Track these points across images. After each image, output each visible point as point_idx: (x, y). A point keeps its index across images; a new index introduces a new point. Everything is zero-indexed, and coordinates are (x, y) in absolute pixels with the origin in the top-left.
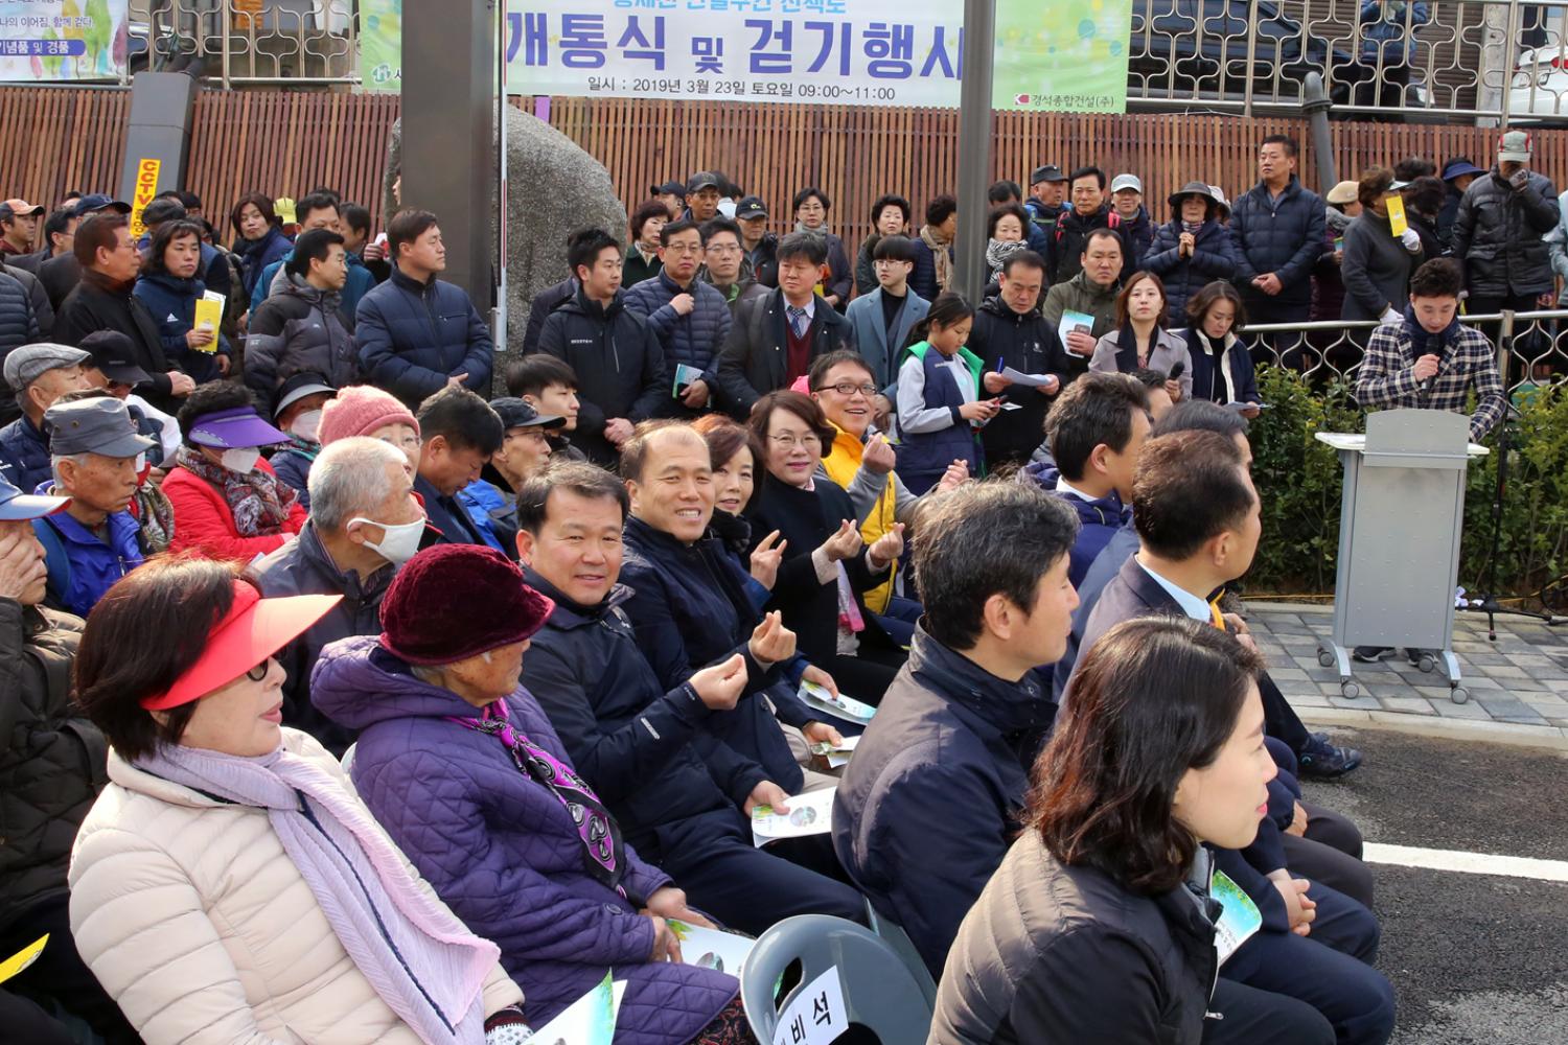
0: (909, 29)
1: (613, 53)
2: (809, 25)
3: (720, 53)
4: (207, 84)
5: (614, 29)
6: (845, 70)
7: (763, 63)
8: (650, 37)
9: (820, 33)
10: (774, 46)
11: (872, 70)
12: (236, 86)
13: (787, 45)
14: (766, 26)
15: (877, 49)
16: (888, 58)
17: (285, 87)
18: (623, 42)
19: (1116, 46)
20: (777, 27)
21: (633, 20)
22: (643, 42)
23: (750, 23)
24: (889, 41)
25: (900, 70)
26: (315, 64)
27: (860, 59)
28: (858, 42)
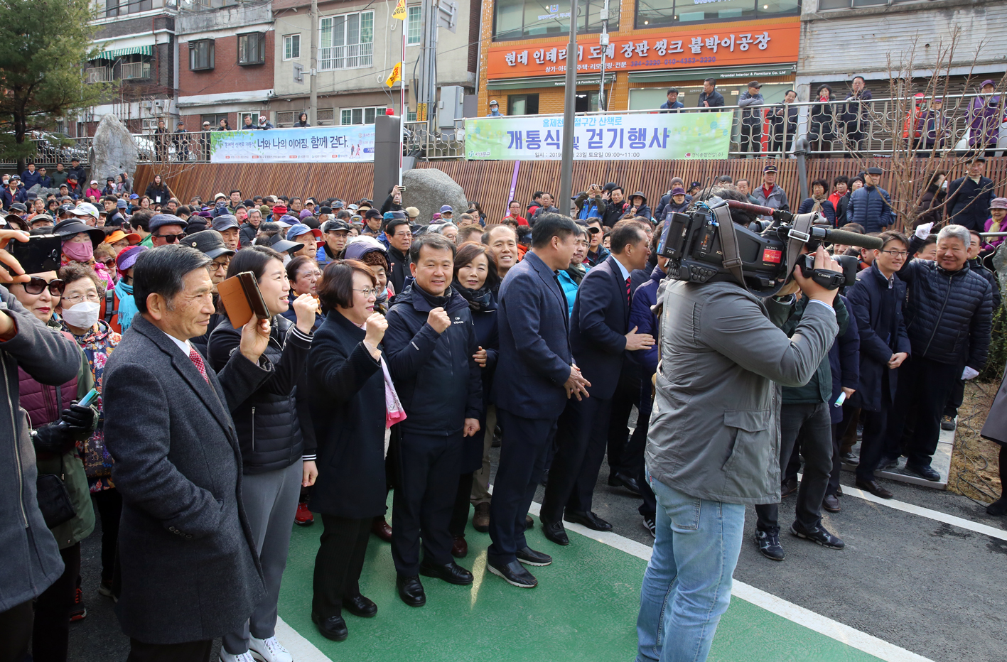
0: (645, 130)
1: (543, 144)
2: (609, 130)
3: (578, 142)
4: (421, 159)
5: (543, 135)
6: (621, 146)
7: (593, 145)
8: (555, 138)
9: (613, 133)
10: (596, 139)
11: (631, 146)
12: (430, 160)
13: (601, 138)
14: (594, 131)
15: (633, 138)
16: (637, 141)
17: (444, 160)
18: (546, 140)
19: (725, 131)
20: (598, 132)
21: (549, 132)
22: (553, 140)
23: (588, 131)
24: (637, 135)
25: (641, 145)
26: (452, 152)
27: (627, 142)
28: (626, 136)
